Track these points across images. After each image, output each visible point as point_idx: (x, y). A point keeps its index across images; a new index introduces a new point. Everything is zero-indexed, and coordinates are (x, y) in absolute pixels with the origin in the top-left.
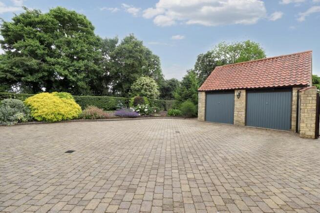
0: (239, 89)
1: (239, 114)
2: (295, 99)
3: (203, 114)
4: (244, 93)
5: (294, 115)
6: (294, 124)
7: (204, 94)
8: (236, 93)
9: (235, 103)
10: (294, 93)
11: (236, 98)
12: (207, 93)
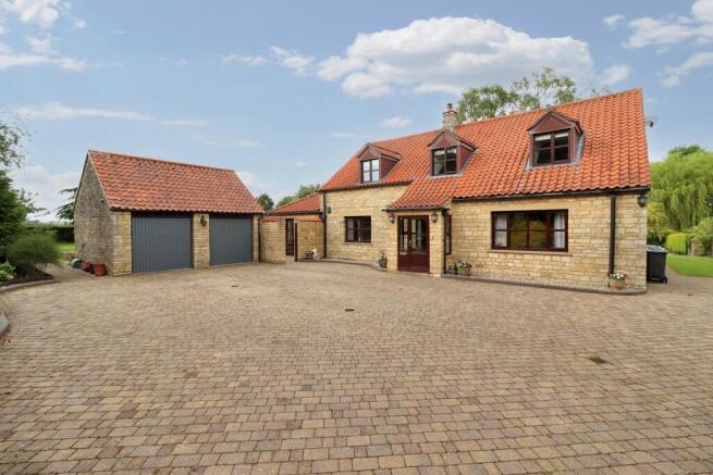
0: (202, 212)
1: (202, 250)
2: (256, 227)
3: (128, 258)
4: (207, 219)
5: (256, 244)
6: (256, 254)
7: (128, 216)
8: (197, 219)
9: (195, 234)
10: (256, 222)
11: (196, 227)
12: (136, 214)
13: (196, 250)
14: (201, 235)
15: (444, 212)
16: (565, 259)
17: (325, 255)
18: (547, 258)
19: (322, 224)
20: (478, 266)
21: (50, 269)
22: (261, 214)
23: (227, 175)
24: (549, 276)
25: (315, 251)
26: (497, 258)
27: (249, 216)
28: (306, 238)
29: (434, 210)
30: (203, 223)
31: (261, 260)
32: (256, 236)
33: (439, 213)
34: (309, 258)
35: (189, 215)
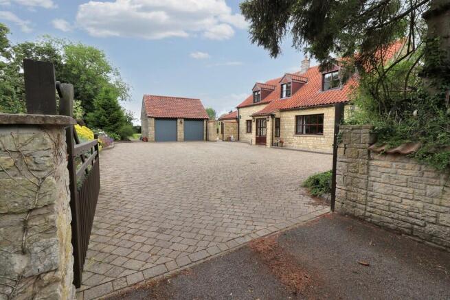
0: (181, 118)
1: (181, 134)
2: (205, 125)
3: (153, 136)
4: (183, 121)
5: (205, 133)
6: (205, 137)
7: (153, 120)
8: (179, 121)
9: (178, 127)
10: (205, 122)
11: (178, 124)
12: (156, 119)
13: (178, 134)
14: (181, 128)
15: (273, 116)
16: (322, 139)
17: (238, 139)
18: (315, 138)
19: (237, 124)
20: (290, 143)
21: (131, 139)
22: (207, 119)
23: (197, 101)
24: (315, 147)
25: (232, 137)
26: (297, 138)
27: (202, 120)
28: (228, 130)
29: (268, 115)
30: (181, 123)
31: (207, 140)
32: (205, 129)
33: (270, 117)
34: (229, 140)
35: (176, 119)
